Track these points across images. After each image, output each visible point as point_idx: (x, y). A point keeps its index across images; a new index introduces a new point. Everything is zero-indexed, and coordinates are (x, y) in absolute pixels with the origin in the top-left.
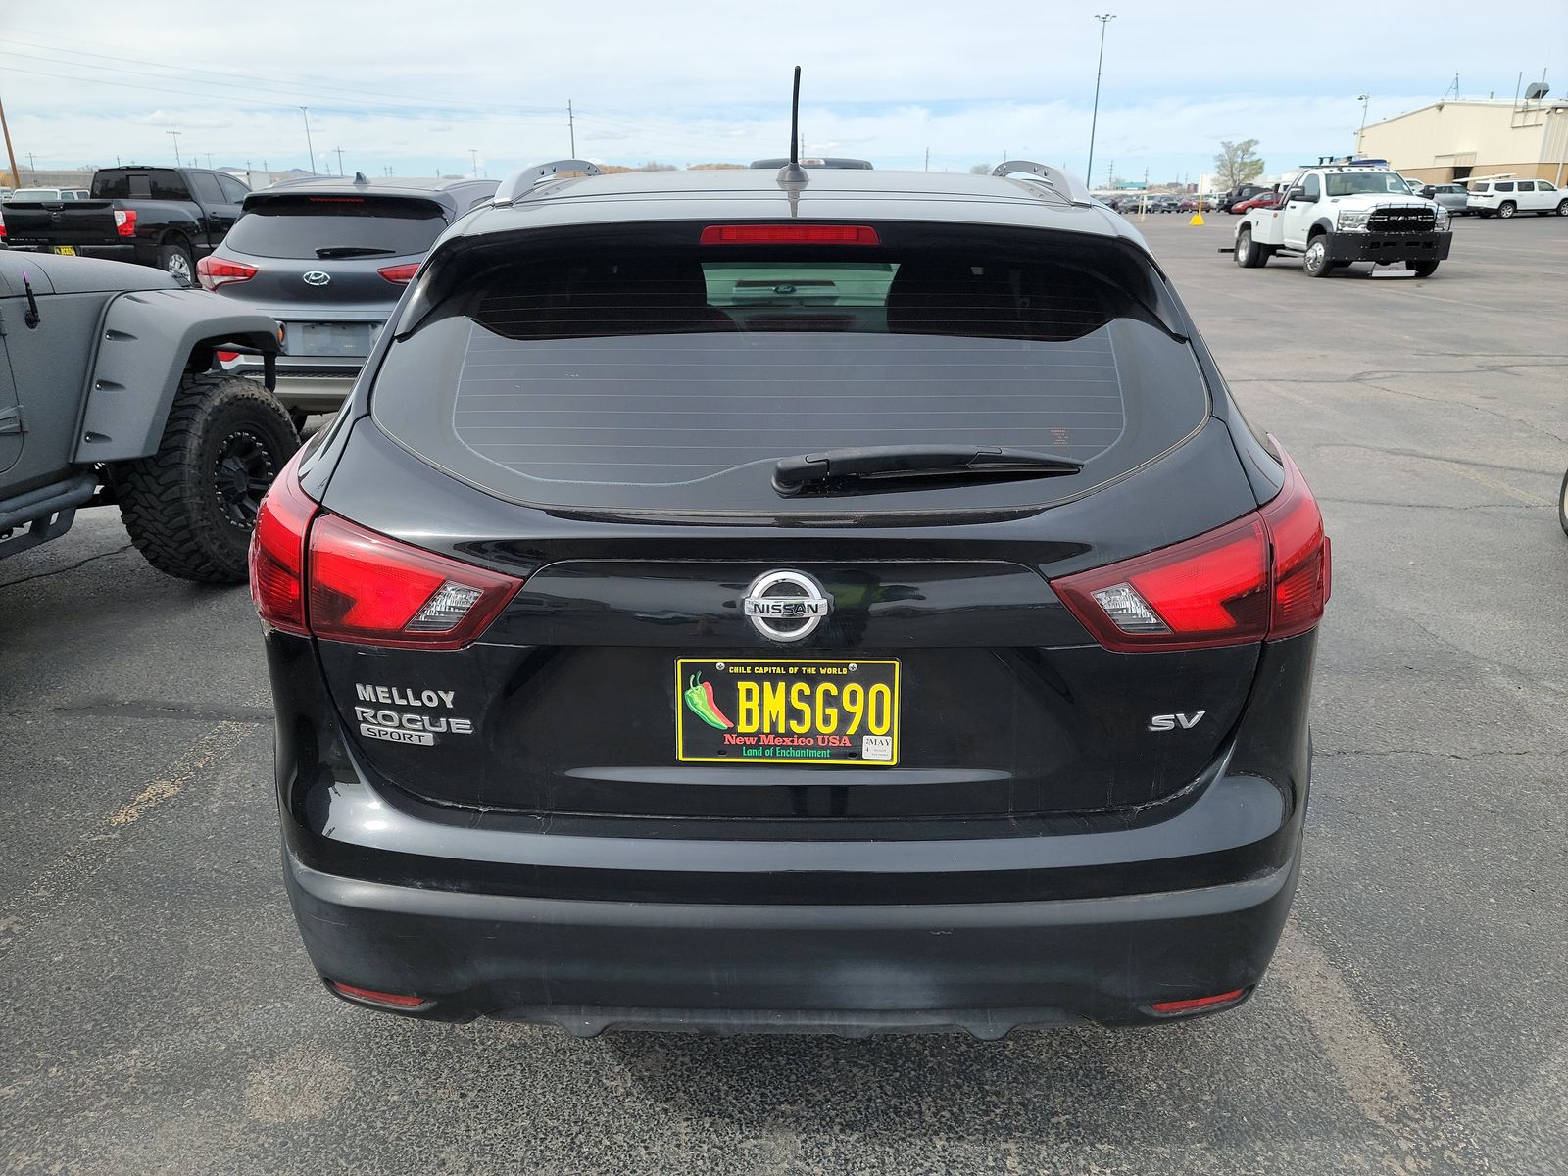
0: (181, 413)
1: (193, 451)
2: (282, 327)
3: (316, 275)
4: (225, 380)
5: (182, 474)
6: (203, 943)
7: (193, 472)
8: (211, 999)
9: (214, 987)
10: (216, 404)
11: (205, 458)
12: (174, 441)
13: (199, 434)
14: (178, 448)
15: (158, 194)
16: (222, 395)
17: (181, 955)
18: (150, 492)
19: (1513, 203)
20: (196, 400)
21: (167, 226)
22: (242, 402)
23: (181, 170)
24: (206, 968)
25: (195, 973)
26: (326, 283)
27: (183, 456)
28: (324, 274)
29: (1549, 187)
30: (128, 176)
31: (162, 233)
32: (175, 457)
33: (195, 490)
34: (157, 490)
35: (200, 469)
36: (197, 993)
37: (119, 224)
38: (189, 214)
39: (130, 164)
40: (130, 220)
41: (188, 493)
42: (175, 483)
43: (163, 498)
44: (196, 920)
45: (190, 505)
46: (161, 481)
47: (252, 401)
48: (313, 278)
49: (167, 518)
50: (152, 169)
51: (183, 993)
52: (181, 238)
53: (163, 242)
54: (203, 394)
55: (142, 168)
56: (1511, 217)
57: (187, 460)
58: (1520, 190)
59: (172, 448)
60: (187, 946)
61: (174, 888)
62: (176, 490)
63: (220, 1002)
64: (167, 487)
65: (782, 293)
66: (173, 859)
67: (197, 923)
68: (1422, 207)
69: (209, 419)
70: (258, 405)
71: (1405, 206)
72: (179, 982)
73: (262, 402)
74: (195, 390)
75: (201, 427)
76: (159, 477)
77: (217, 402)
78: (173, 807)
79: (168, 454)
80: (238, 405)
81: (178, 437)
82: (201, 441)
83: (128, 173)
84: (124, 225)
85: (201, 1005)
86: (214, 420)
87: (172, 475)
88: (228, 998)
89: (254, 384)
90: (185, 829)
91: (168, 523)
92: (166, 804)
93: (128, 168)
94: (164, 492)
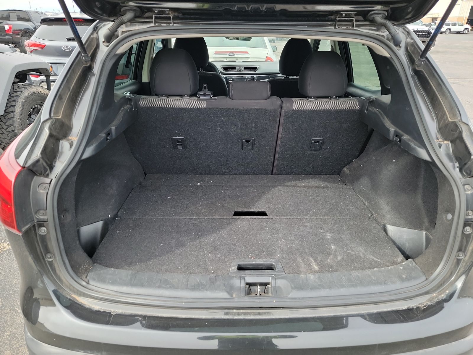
0: (12, 99)
1: (18, 113)
2: (51, 66)
3: (66, 47)
4: (30, 86)
5: (14, 121)
6: (13, 319)
7: (18, 121)
8: (15, 346)
9: (16, 340)
10: (26, 95)
11: (23, 115)
12: (10, 109)
13: (20, 107)
14: (12, 112)
15: (20, 19)
16: (29, 92)
17: (5, 325)
18: (3, 128)
19: (450, 29)
20: (18, 94)
21: (23, 30)
22: (36, 95)
23: (27, 11)
24: (14, 331)
25: (9, 334)
26: (70, 50)
27: (14, 115)
28: (69, 47)
29: (461, 25)
30: (9, 13)
31: (21, 32)
32: (11, 115)
33: (19, 127)
34: (5, 127)
35: (21, 119)
36: (9, 344)
37: (6, 29)
38: (30, 26)
39: (10, 9)
40: (10, 28)
41: (17, 129)
42: (12, 125)
43: (8, 130)
44: (12, 308)
45: (18, 133)
46: (6, 124)
47: (41, 94)
48: (66, 48)
49: (10, 138)
50: (17, 10)
51: (3, 343)
52: (28, 34)
53: (22, 36)
54: (21, 91)
55: (14, 10)
56: (449, 34)
57: (16, 117)
58: (452, 25)
59: (10, 112)
60: (7, 320)
61: (4, 293)
62: (12, 128)
63: (18, 348)
64: (9, 126)
65: (230, 55)
66: (5, 279)
67: (12, 309)
68: (427, 30)
69: (24, 101)
70: (43, 95)
71: (422, 30)
72: (2, 338)
73: (45, 94)
74: (18, 90)
75: (21, 104)
76: (6, 123)
77: (26, 94)
78: (7, 254)
79: (8, 114)
80: (35, 96)
81: (12, 108)
82: (21, 109)
83: (9, 12)
84: (8, 30)
85: (10, 349)
86: (25, 101)
87: (10, 122)
88: (21, 346)
89: (42, 88)
90: (11, 265)
91: (10, 139)
92: (5, 253)
93: (9, 10)
94: (7, 128)
